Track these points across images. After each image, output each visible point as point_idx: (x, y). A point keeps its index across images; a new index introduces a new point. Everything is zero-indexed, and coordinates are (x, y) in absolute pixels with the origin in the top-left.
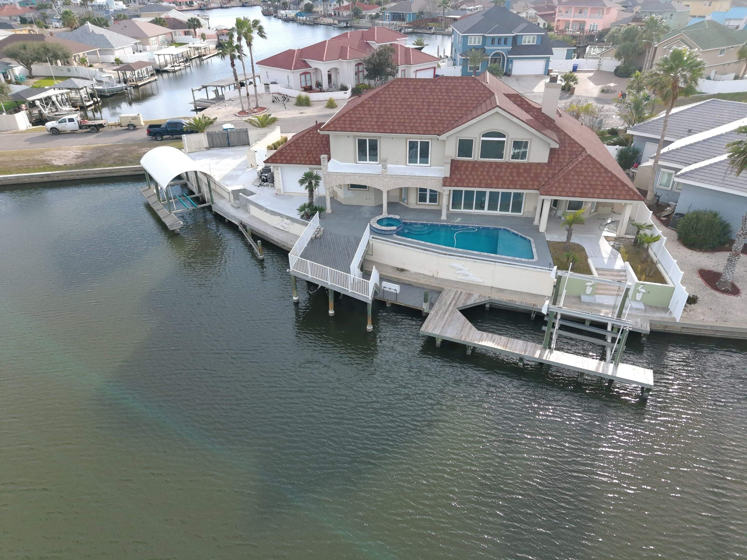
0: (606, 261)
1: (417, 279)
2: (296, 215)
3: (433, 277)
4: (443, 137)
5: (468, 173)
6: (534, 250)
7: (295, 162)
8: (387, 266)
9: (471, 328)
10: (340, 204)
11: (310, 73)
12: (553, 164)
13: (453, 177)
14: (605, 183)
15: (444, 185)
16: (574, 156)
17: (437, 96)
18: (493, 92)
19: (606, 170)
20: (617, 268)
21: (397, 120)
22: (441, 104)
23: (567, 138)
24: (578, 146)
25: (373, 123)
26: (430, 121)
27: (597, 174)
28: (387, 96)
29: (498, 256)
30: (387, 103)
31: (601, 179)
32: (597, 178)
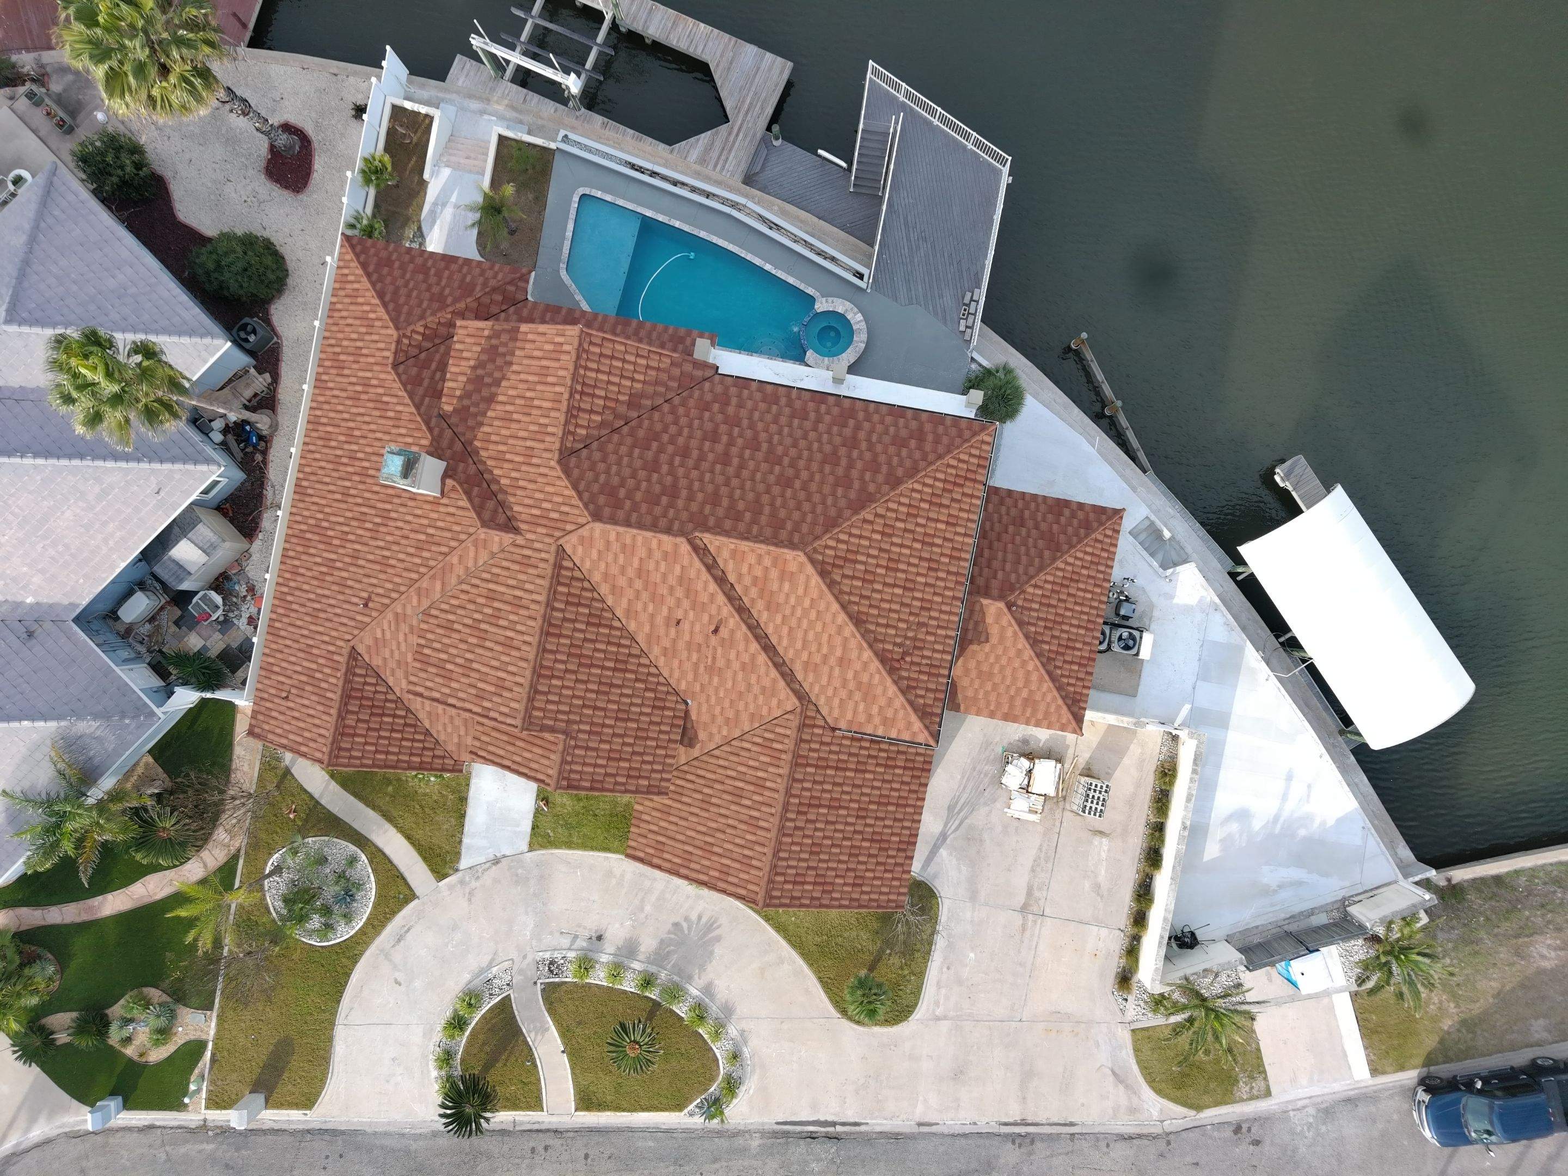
17: (701, 480)
18: (558, 468)
19: (381, 295)
20: (446, 172)
21: (808, 424)
22: (695, 453)
23: (417, 399)
24: (404, 377)
25: (866, 425)
26: (731, 410)
27: (403, 291)
28: (830, 501)
29: (640, 209)
30: (831, 479)
31: (400, 282)
32: (406, 286)
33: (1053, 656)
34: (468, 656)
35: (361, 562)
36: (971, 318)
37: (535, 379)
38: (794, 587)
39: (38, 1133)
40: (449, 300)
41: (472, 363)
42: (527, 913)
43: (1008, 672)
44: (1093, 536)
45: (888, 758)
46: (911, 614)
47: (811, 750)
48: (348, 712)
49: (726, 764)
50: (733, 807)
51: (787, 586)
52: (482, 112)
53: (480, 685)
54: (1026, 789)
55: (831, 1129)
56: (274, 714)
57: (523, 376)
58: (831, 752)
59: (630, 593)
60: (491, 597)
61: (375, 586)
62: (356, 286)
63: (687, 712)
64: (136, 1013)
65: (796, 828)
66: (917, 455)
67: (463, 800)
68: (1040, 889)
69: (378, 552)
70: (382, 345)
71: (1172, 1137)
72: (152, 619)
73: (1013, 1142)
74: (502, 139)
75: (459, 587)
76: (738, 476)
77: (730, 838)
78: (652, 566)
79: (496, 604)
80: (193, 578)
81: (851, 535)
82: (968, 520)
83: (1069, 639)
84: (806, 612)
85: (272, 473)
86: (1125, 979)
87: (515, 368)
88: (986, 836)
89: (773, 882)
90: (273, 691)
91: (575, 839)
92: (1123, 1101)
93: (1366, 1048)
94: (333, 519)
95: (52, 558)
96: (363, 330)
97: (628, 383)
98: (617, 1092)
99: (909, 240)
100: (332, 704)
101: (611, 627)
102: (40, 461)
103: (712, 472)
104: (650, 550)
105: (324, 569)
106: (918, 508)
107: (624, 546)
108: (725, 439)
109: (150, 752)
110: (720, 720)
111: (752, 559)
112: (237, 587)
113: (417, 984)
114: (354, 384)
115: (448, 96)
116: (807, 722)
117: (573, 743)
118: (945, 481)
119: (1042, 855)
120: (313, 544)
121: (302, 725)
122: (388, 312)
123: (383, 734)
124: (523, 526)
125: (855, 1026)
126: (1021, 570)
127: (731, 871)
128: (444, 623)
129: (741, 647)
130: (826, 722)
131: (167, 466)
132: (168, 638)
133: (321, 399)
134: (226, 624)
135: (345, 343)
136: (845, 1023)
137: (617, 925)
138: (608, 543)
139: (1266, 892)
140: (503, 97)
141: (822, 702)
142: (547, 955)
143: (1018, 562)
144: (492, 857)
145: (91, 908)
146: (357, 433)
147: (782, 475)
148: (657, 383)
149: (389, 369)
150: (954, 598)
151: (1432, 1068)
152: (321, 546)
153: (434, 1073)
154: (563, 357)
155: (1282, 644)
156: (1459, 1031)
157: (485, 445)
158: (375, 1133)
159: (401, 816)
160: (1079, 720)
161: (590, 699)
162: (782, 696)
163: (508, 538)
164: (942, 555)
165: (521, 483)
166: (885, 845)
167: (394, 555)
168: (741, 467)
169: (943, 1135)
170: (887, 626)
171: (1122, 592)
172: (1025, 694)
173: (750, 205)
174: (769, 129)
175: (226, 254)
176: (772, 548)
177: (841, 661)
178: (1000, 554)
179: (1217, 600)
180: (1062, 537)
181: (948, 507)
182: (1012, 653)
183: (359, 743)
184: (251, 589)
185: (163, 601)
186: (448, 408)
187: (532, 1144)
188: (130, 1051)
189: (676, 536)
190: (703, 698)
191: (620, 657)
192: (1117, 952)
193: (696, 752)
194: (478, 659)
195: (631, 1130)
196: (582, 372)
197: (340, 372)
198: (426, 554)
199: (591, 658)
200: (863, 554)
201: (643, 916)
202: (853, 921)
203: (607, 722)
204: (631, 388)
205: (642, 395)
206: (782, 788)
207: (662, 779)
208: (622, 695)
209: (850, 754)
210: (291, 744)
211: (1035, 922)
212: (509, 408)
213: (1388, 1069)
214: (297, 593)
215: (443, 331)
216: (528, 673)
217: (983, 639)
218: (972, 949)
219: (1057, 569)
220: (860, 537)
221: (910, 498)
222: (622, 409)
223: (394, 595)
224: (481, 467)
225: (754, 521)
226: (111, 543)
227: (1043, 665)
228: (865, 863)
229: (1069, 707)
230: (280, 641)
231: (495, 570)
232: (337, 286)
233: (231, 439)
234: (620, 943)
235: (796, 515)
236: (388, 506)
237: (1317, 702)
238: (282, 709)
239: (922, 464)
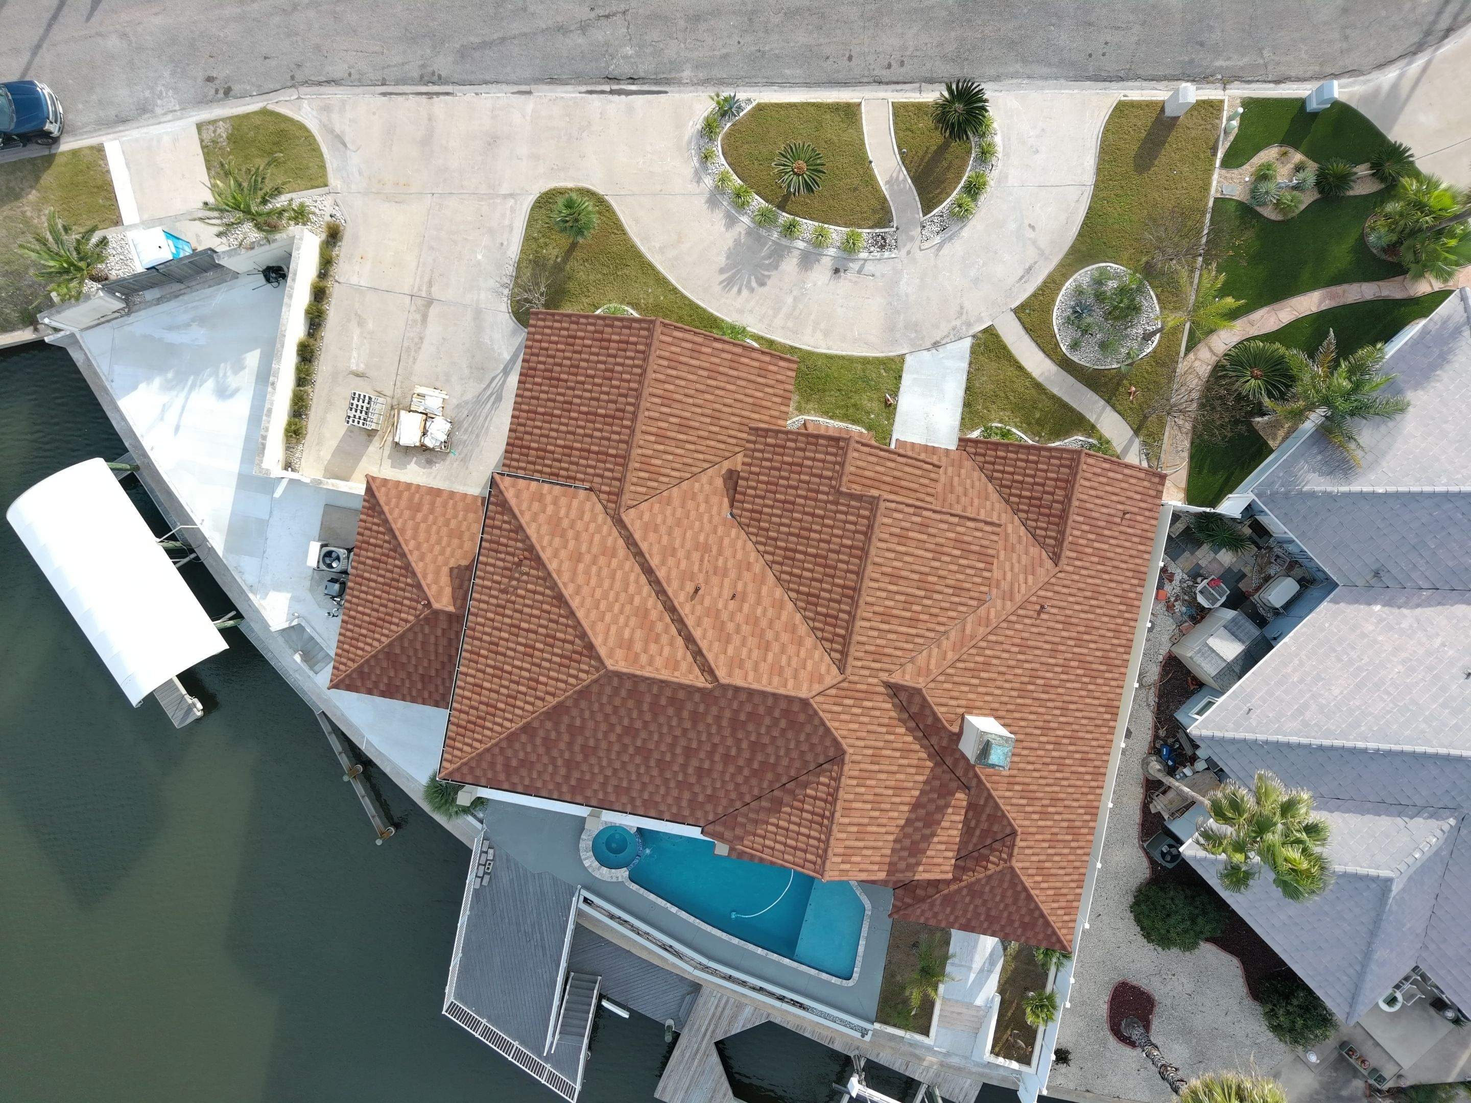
6: (861, 945)
7: (399, 696)
9: (725, 1095)
16: (988, 842)
17: (710, 735)
18: (845, 747)
19: (1029, 897)
20: (979, 1001)
21: (614, 781)
22: (717, 758)
23: (991, 804)
24: (1005, 823)
25: (559, 779)
26: (687, 795)
27: (1009, 901)
28: (587, 714)
29: (795, 965)
30: (588, 733)
31: (1013, 909)
32: (1007, 906)
33: (392, 553)
34: (937, 564)
35: (1048, 646)
36: (483, 861)
37: (870, 829)
38: (620, 633)
39: (1389, 76)
40: (965, 892)
41: (936, 839)
42: (907, 295)
43: (434, 538)
44: (356, 665)
45: (543, 458)
46: (514, 603)
47: (612, 471)
48: (1062, 503)
49: (696, 455)
50: (688, 415)
51: (627, 634)
52: (948, 1054)
53: (924, 537)
54: (428, 416)
55: (615, 87)
56: (1138, 497)
57: (883, 830)
58: (594, 467)
59: (778, 625)
60: (914, 621)
61: (1033, 625)
62: (1055, 905)
63: (732, 506)
64: (1287, 197)
65: (626, 396)
66: (509, 753)
67: (967, 404)
68: (414, 321)
69: (1030, 658)
70: (1028, 851)
71: (289, 84)
72: (1267, 579)
73: (440, 77)
74: (926, 1032)
75: (947, 628)
76: (675, 737)
77: (690, 385)
78: (755, 654)
79: (908, 614)
80: (1223, 622)
81: (566, 682)
82: (463, 689)
83: (378, 568)
84: (610, 608)
85: (1148, 718)
86: (333, 236)
87: (891, 838)
88: (466, 372)
89: (646, 345)
90: (1139, 518)
91: (859, 366)
92: (335, 117)
93: (108, 172)
94: (1078, 685)
95: (1353, 648)
96: (1047, 865)
97: (781, 823)
98: (820, 123)
99: (541, 933)
100: (1076, 510)
101: (798, 592)
102: (1360, 745)
103: (700, 742)
104: (756, 669)
105: (1086, 637)
106: (506, 704)
107: (780, 674)
108: (690, 770)
109: (1271, 451)
110: (701, 498)
111: (659, 662)
112: (1184, 609)
113: (1012, 226)
114: (1057, 813)
115: (980, 1070)
116: (614, 498)
117: (834, 483)
118: (484, 727)
119: (413, 353)
120: (1099, 660)
121: (1108, 488)
122: (1022, 883)
123: (1030, 480)
124: (882, 689)
125: (591, 187)
126: (420, 637)
127: (688, 353)
128: (964, 593)
129: (674, 573)
130: (598, 497)
131: (1240, 735)
132: (1253, 561)
133: (1091, 797)
134: (1196, 574)
135: (1066, 851)
136: (600, 190)
137: (820, 283)
138: (795, 677)
139: (202, 320)
140: (928, 1068)
141: (601, 517)
142: (887, 254)
143: (423, 643)
144: (940, 349)
145: (1332, 297)
146: (1054, 768)
147: (635, 737)
148: (756, 822)
149: (1019, 830)
150: (476, 615)
151: (47, 153)
152: (1089, 659)
153: (998, 139)
154: (841, 851)
155: (192, 551)
156: (22, 189)
157: (921, 763)
158: (1056, 78)
159: (1027, 388)
160: (369, 490)
161: (817, 524)
162: (638, 524)
163: (896, 679)
164: (486, 657)
165: (884, 730)
166: (547, 374)
167: (1013, 656)
168: (672, 746)
169: (508, 83)
170: (534, 592)
171: (339, 603)
172: (419, 516)
173: (690, 969)
174: (676, 1036)
175: (1186, 931)
176: (638, 673)
177: (579, 560)
178: (441, 650)
179: (251, 596)
180: (385, 664)
181: (481, 703)
182: (429, 558)
183: (1052, 472)
184: (1170, 607)
185: (1256, 596)
186: (960, 795)
187: (903, 70)
188: (1298, 157)
189: (729, 685)
190: (716, 520)
191: (790, 562)
192: (341, 261)
193: (726, 465)
194: (926, 562)
195: (808, 85)
196: (823, 837)
197: (1072, 824)
198: (980, 659)
199: (816, 564)
200: (555, 663)
201: (795, 293)
202: (592, 289)
203: (802, 501)
204: (779, 819)
205: (769, 811)
206: (638, 435)
207: (755, 442)
208: (789, 526)
209: (577, 464)
210: (1120, 469)
211: (420, 290)
212: (897, 800)
213: (88, 152)
214: (1115, 613)
215: (970, 863)
216: (873, 551)
217: (456, 571)
218: (479, 263)
219: (387, 636)
220: (557, 680)
221: (513, 714)
222: (787, 799)
223: (1013, 618)
224: (925, 742)
225: (657, 696)
226: (1296, 661)
227: (399, 545)
228: (565, 358)
229: (378, 503)
230: (1131, 566)
231: (910, 646)
232: (1075, 904)
233: (1189, 751)
234: (816, 266)
235: (617, 702)
236: (1019, 701)
237: (159, 498)
238: (1129, 502)
239: (504, 745)
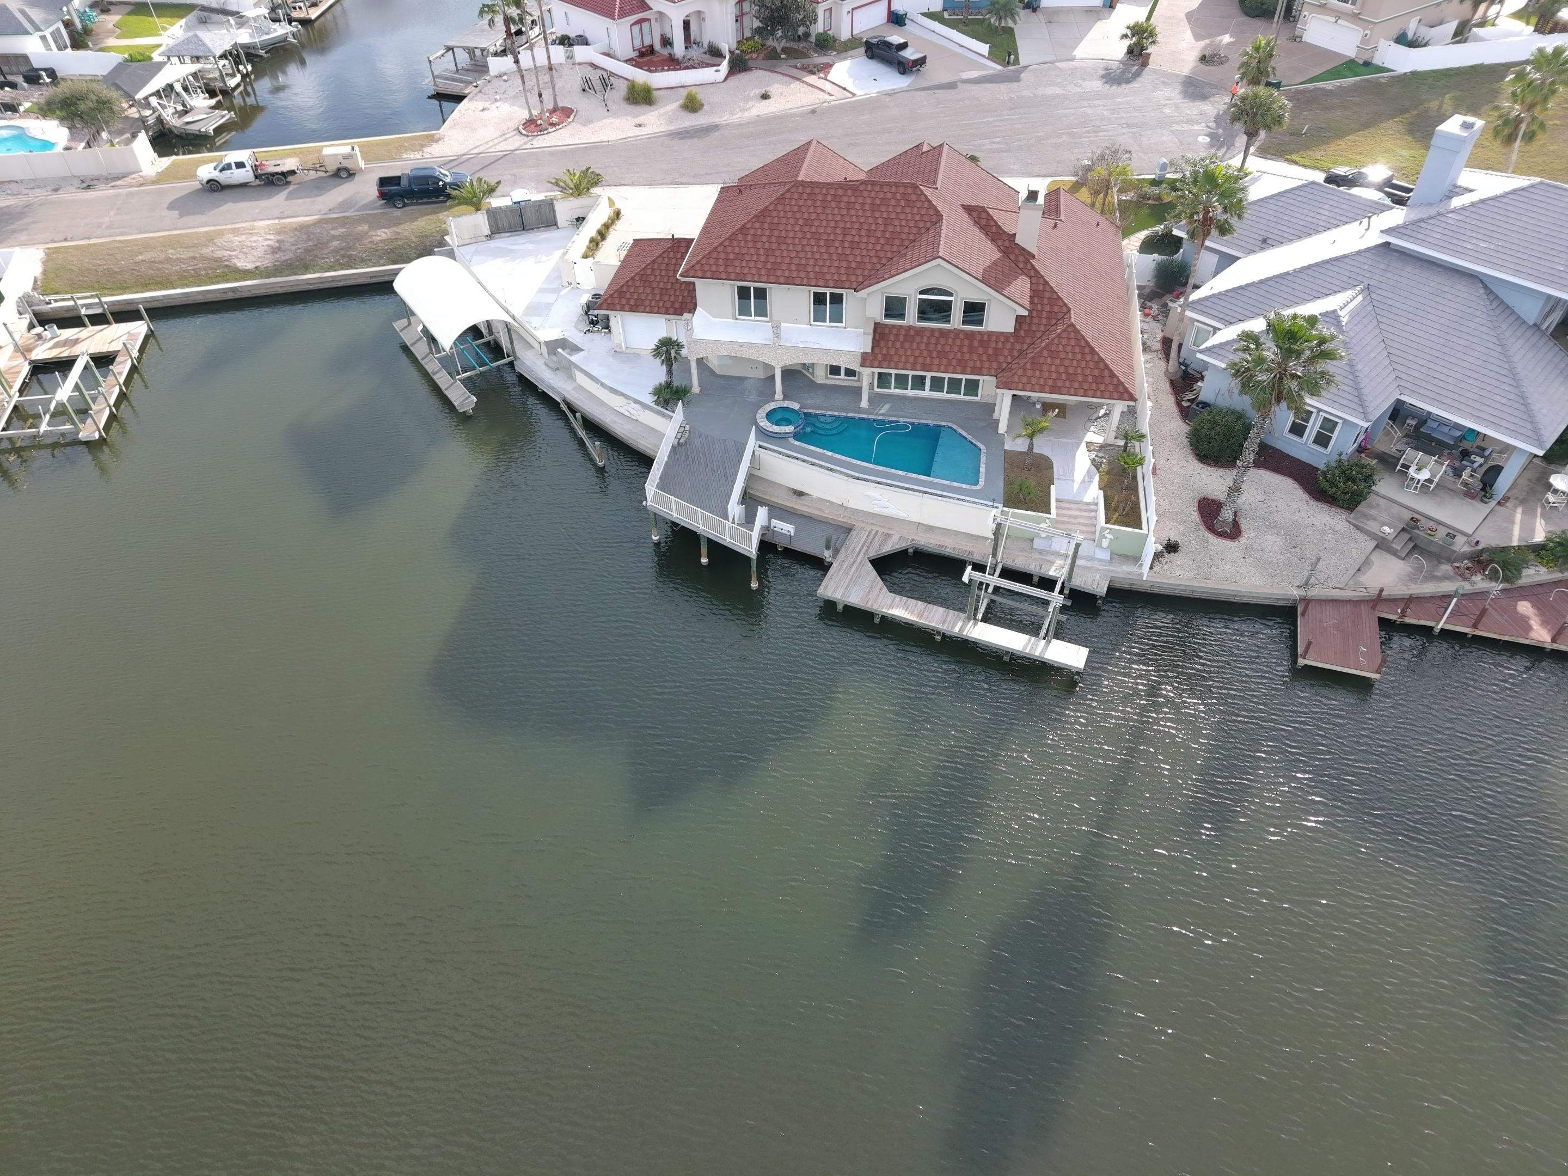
0: (1076, 486)
1: (820, 510)
2: (649, 400)
3: (842, 506)
4: (863, 294)
5: (898, 345)
6: (982, 469)
7: (642, 308)
8: (780, 485)
9: (881, 590)
10: (712, 372)
11: (648, 20)
12: (1022, 333)
13: (877, 351)
14: (1088, 372)
15: (862, 365)
16: (1054, 321)
18: (942, 213)
19: (1092, 350)
20: (1087, 500)
23: (1048, 289)
24: (1061, 304)
25: (760, 265)
26: (844, 264)
27: (1079, 357)
28: (782, 214)
29: (931, 479)
30: (782, 227)
31: (1083, 364)
36: (681, 430)
44: (618, 287)
66: (729, 249)
74: (1046, 511)
99: (725, 469)
122: (1083, 338)
126: (666, 261)
143: (667, 265)
147: (811, 226)
219: (643, 264)
224: (994, 243)
235: (801, 203)
239: (726, 243)
